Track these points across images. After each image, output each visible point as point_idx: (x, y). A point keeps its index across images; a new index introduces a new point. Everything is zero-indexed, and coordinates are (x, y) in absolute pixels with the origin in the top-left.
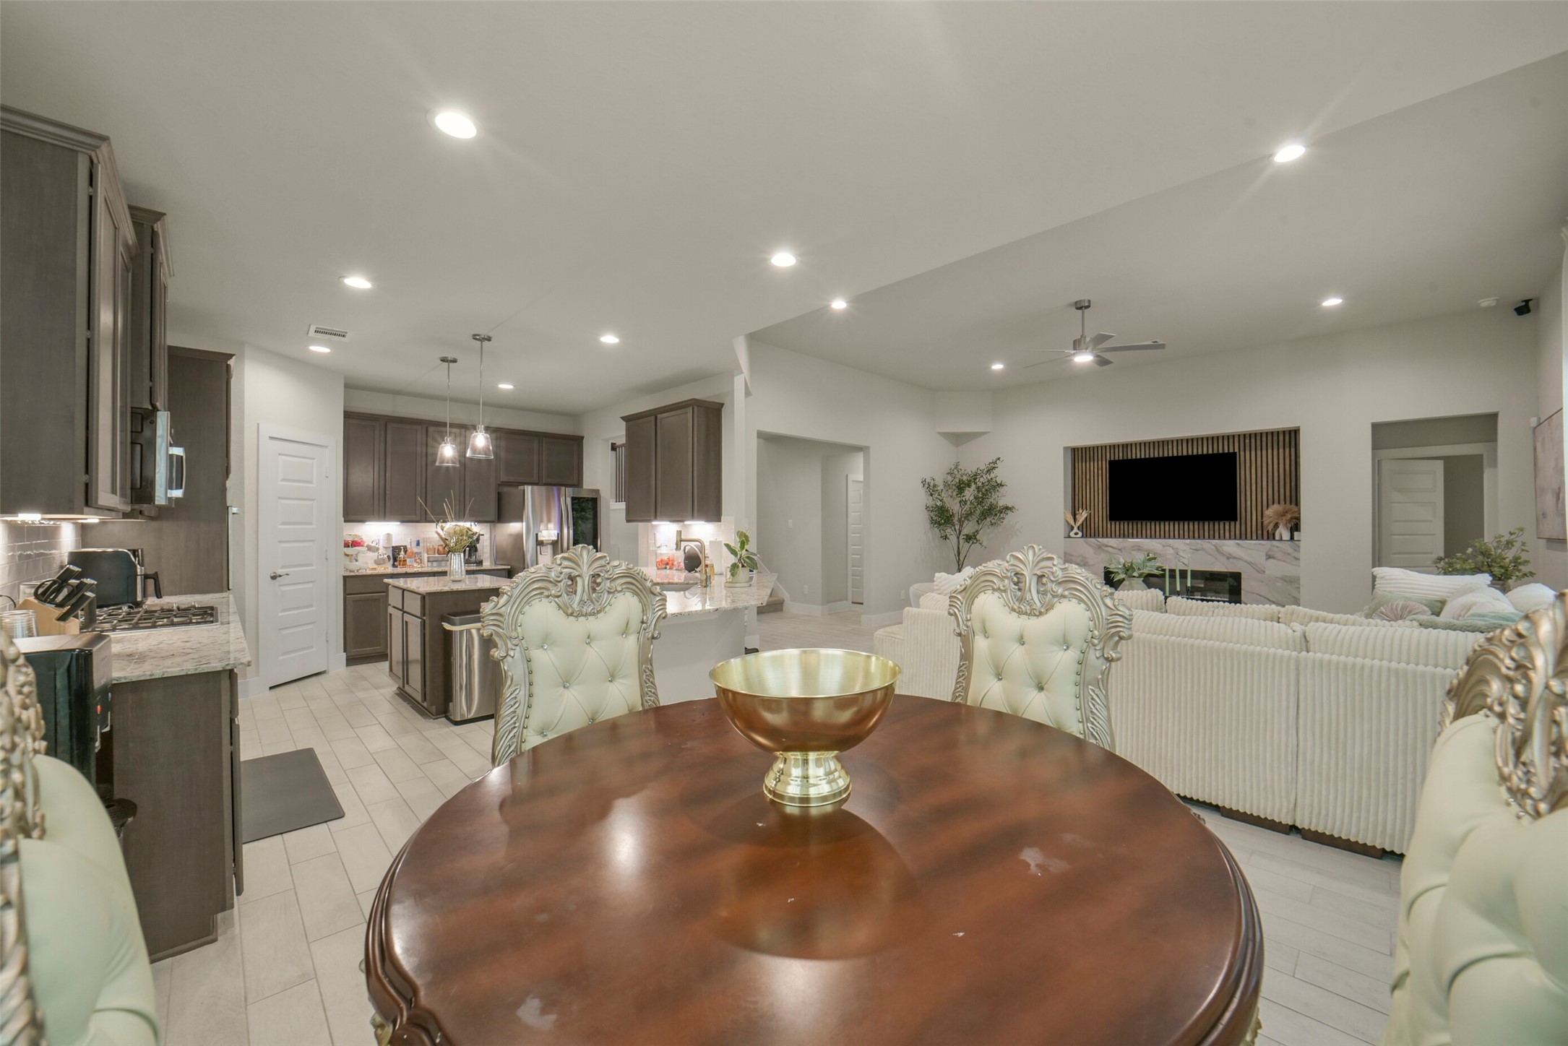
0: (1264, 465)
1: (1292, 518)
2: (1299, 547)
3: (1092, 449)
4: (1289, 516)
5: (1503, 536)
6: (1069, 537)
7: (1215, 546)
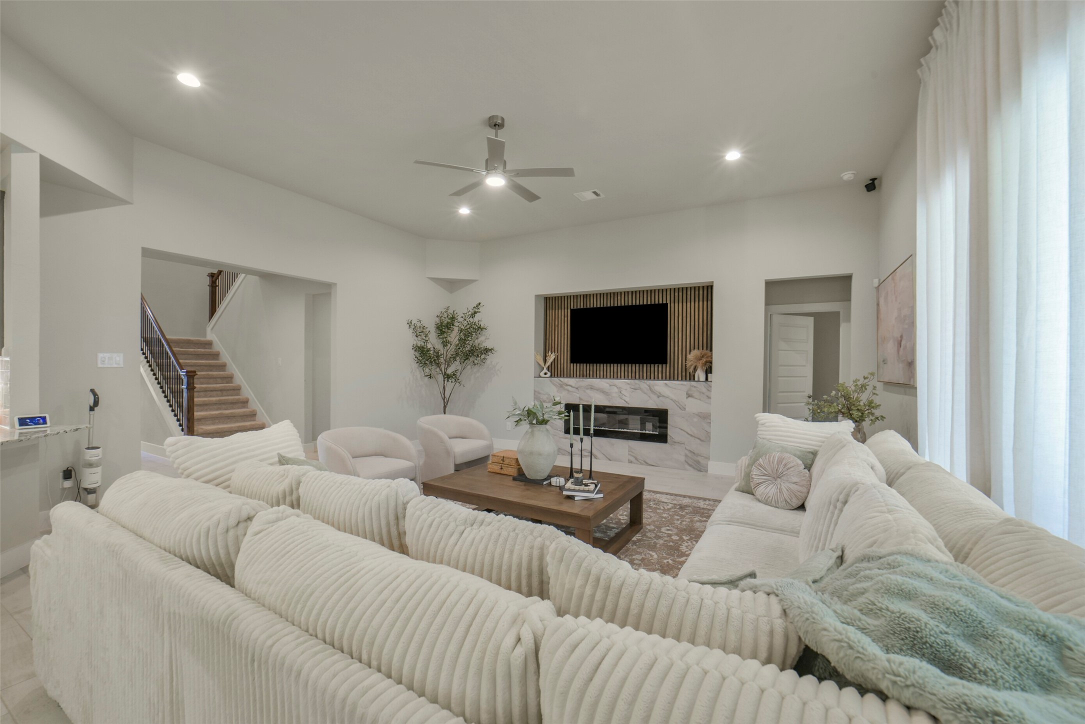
0: (688, 316)
1: (706, 362)
2: (711, 387)
3: (560, 298)
4: (704, 360)
5: (859, 380)
6: (540, 377)
7: (649, 386)
